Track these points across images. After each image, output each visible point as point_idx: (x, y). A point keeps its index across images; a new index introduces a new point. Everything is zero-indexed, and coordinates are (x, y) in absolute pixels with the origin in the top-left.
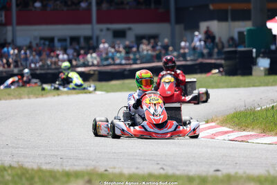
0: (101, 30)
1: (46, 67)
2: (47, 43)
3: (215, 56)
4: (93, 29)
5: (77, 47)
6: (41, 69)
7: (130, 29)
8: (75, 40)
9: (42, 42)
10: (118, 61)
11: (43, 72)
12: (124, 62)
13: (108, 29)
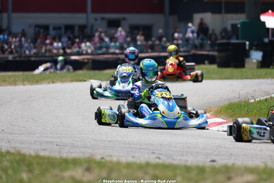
0: (96, 20)
1: (40, 55)
2: (42, 31)
3: (208, 48)
4: (87, 18)
5: (71, 36)
6: (35, 57)
7: (124, 19)
8: (69, 28)
9: (37, 29)
10: (112, 51)
11: (37, 59)
12: (117, 51)
13: (103, 19)
